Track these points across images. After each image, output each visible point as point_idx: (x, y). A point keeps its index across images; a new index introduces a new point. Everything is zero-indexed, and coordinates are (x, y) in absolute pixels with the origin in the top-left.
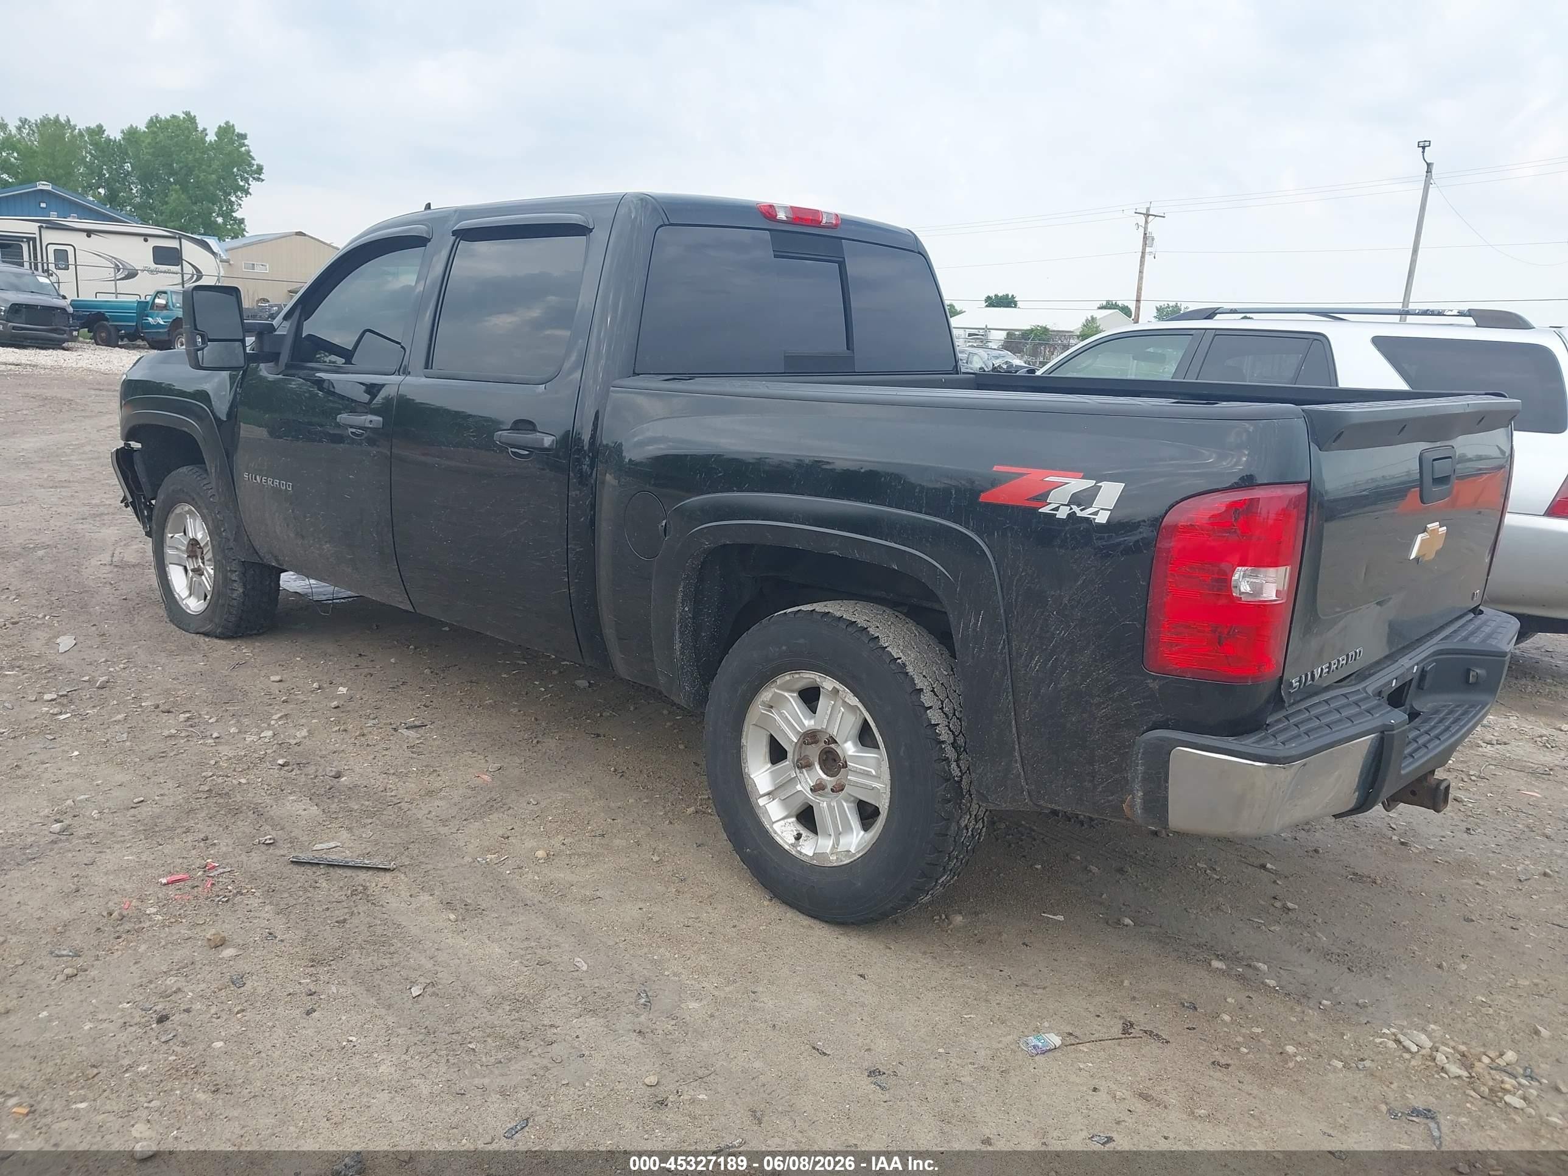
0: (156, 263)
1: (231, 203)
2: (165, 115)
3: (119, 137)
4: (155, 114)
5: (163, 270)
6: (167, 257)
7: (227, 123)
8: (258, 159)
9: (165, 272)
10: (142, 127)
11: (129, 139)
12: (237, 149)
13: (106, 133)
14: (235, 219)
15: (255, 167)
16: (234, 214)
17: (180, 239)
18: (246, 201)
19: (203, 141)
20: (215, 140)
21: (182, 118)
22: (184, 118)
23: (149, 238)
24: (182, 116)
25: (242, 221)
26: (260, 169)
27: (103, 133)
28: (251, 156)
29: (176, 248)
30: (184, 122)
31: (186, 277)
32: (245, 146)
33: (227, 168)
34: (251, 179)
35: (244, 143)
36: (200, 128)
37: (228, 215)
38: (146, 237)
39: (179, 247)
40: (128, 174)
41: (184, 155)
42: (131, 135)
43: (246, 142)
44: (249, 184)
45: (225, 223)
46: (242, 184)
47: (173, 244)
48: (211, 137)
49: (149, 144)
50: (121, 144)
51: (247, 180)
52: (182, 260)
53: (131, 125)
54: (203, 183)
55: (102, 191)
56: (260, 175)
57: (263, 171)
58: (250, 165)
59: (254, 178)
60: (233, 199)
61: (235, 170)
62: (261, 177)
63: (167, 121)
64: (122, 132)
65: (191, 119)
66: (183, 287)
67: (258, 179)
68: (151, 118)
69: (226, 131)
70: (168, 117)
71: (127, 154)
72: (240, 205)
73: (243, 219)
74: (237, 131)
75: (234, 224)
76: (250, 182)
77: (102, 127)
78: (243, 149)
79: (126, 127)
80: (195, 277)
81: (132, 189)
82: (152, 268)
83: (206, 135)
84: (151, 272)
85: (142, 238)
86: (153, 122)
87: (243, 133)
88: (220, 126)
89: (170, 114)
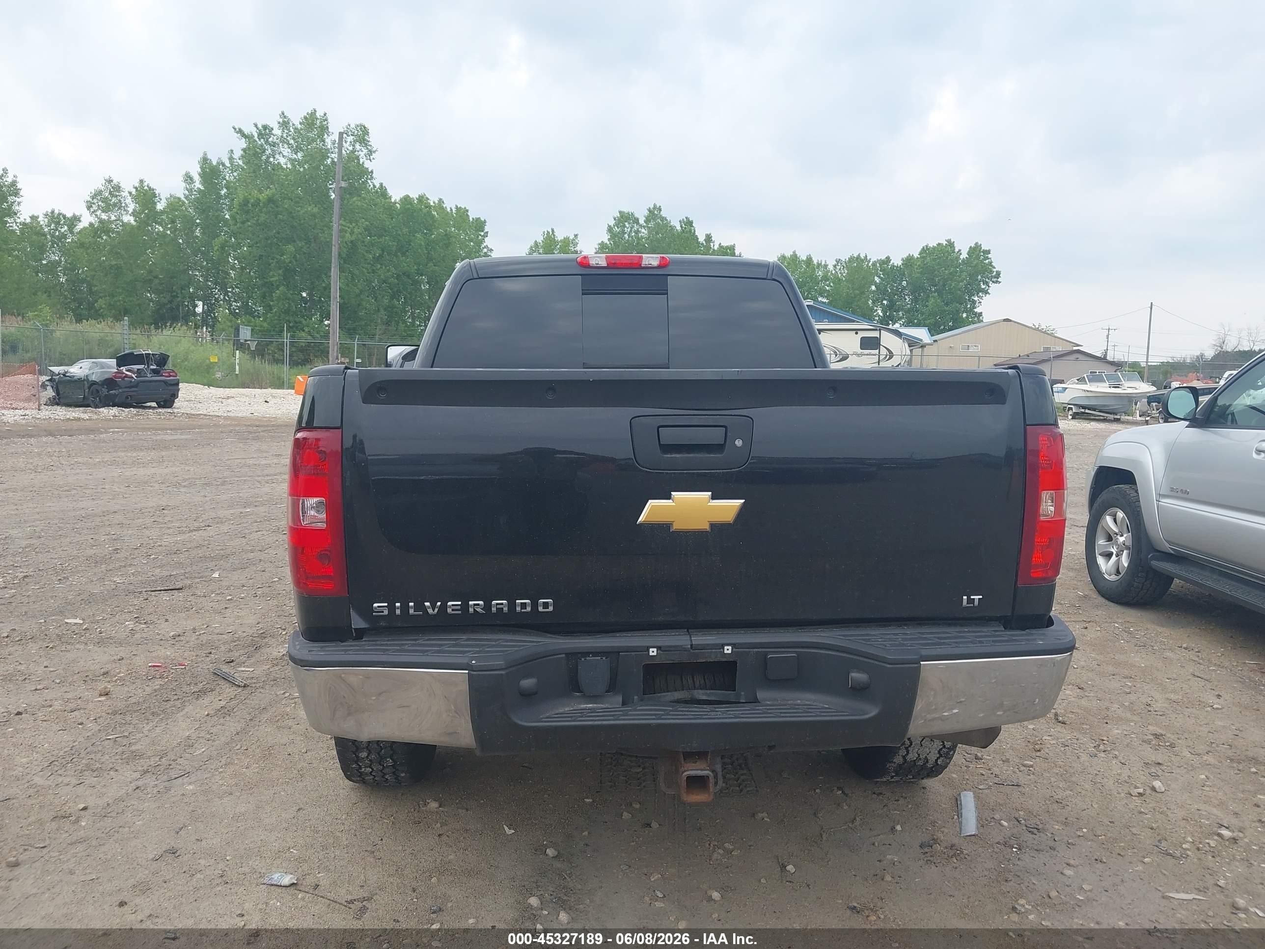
0: (861, 349)
1: (974, 302)
2: (932, 244)
3: (900, 263)
4: (926, 244)
5: (866, 353)
6: (870, 344)
7: (976, 244)
8: (998, 266)
9: (867, 355)
10: (916, 255)
11: (906, 264)
12: (982, 262)
13: (892, 262)
14: (976, 313)
15: (995, 273)
16: (975, 310)
17: (880, 330)
18: (986, 299)
19: (958, 258)
20: (966, 258)
21: (944, 245)
22: (946, 244)
23: (859, 332)
24: (945, 243)
25: (980, 314)
26: (998, 274)
27: (890, 262)
28: (992, 266)
29: (877, 337)
30: (946, 247)
31: (882, 357)
32: (989, 259)
33: (973, 276)
34: (991, 282)
35: (987, 257)
36: (957, 250)
37: (971, 311)
38: (857, 331)
39: (878, 337)
40: (904, 288)
41: (942, 271)
42: (909, 261)
43: (990, 256)
44: (989, 287)
45: (967, 317)
46: (983, 287)
47: (875, 334)
48: (964, 255)
49: (919, 265)
50: (901, 268)
51: (987, 284)
52: (880, 345)
53: (909, 254)
54: (953, 289)
55: (885, 302)
56: (998, 278)
57: (1001, 275)
58: (992, 272)
59: (993, 282)
60: (976, 298)
61: (979, 277)
62: (998, 280)
63: (934, 248)
64: (903, 259)
65: (951, 244)
66: (879, 364)
67: (997, 282)
68: (923, 247)
69: (976, 251)
70: (935, 245)
71: (904, 275)
72: (980, 302)
73: (981, 313)
74: (983, 248)
75: (974, 318)
76: (990, 285)
77: (889, 258)
78: (987, 261)
79: (905, 256)
80: (888, 357)
81: (906, 299)
82: (859, 353)
83: (961, 254)
84: (858, 355)
85: (854, 332)
86: (925, 251)
87: (988, 249)
88: (971, 247)
89: (937, 243)
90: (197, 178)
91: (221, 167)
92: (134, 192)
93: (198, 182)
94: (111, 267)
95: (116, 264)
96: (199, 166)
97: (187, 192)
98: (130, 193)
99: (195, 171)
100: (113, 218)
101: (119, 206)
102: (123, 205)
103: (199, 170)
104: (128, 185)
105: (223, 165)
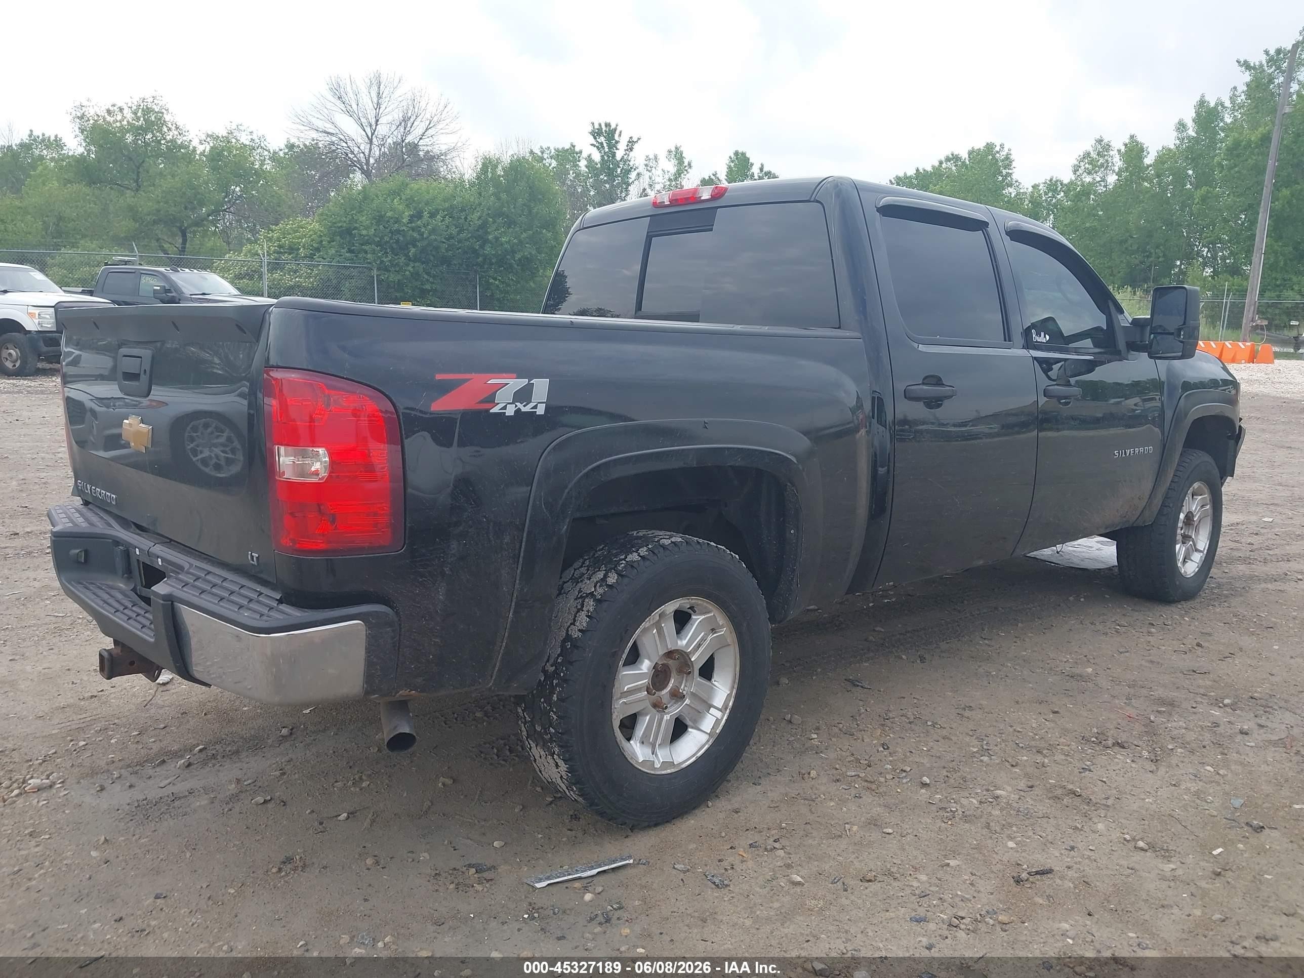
90: (1190, 124)
91: (1220, 107)
92: (1123, 149)
93: (1191, 129)
94: (1087, 229)
95: (1090, 227)
96: (1194, 111)
97: (1178, 142)
98: (1119, 151)
99: (1189, 116)
100: (1098, 179)
101: (1106, 166)
102: (1110, 164)
103: (1194, 115)
104: (1118, 143)
105: (1222, 105)
